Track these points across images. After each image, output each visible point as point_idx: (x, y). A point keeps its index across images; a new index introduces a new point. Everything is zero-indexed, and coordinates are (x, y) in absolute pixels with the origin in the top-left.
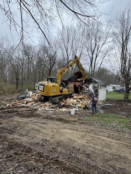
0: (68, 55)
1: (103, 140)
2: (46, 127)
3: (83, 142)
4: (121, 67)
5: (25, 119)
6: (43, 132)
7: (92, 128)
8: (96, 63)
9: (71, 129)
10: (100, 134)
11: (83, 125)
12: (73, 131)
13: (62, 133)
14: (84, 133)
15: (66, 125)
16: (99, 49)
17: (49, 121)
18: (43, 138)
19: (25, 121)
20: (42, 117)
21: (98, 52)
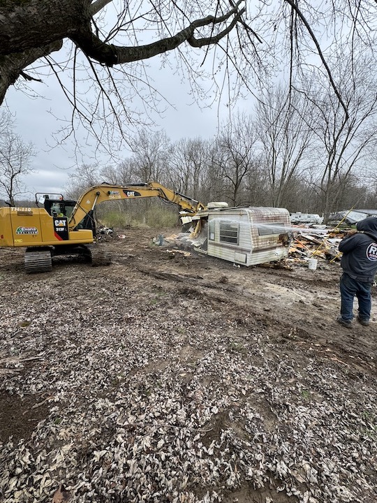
8: (340, 165)
21: (350, 136)
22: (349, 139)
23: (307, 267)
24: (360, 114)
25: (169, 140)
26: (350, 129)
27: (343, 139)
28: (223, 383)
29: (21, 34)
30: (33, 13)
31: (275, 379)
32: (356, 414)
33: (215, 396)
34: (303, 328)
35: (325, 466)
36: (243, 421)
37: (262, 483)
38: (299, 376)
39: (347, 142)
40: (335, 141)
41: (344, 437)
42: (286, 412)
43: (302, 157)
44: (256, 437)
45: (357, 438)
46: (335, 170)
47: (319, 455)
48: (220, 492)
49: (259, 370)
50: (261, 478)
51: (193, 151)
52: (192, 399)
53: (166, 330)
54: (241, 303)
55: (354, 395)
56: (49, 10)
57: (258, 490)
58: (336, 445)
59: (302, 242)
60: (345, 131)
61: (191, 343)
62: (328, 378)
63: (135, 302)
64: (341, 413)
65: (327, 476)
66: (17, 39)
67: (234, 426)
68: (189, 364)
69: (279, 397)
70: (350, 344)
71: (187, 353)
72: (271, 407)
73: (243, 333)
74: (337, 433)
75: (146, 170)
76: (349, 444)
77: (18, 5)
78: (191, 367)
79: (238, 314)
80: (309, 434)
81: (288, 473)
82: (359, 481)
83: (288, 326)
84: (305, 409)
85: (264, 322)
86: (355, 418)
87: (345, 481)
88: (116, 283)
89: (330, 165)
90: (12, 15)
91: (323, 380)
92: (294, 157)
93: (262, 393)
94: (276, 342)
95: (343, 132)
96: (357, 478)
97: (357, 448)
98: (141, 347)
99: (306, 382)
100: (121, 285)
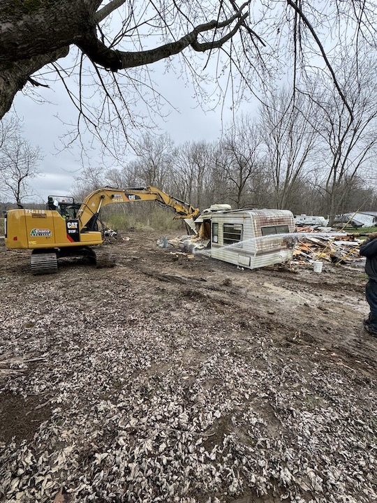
0: (278, 153)
8: (345, 167)
16: (359, 130)
21: (356, 137)
22: (354, 141)
23: (312, 269)
24: (366, 116)
25: (173, 143)
26: (355, 131)
27: (348, 140)
28: (226, 387)
29: (28, 41)
30: (40, 21)
31: (279, 384)
32: (364, 421)
33: (217, 400)
34: (308, 332)
35: (330, 474)
36: (246, 426)
37: (265, 490)
38: (304, 381)
39: (353, 143)
40: (340, 143)
41: (351, 445)
42: (290, 417)
43: (307, 159)
44: (259, 443)
45: (364, 446)
46: (340, 172)
47: (324, 462)
48: (222, 498)
49: (262, 374)
50: (264, 485)
51: (197, 154)
52: (194, 402)
53: (169, 332)
54: (244, 306)
55: (360, 401)
56: (55, 18)
57: (261, 497)
58: (342, 452)
59: (307, 245)
60: (351, 133)
61: (194, 346)
62: (334, 384)
63: (138, 304)
64: (347, 420)
65: (332, 484)
66: (25, 46)
67: (237, 431)
68: (191, 367)
69: (283, 401)
70: (356, 349)
71: (190, 355)
72: (274, 413)
73: (247, 336)
74: (343, 440)
75: (150, 174)
76: (356, 451)
77: (26, 13)
78: (194, 370)
79: (242, 317)
80: (314, 440)
81: (292, 481)
82: (366, 491)
83: (292, 329)
84: (309, 415)
85: (268, 325)
86: (362, 425)
87: (351, 490)
88: (120, 285)
89: (335, 167)
90: (21, 23)
91: (329, 386)
92: (299, 159)
93: (265, 398)
94: (280, 345)
95: (349, 134)
96: (364, 487)
97: (364, 456)
98: (143, 349)
99: (311, 387)
100: (124, 287)
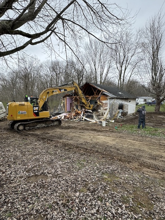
0: (96, 69)
1: (129, 142)
2: (84, 135)
3: (114, 143)
4: (151, 78)
5: (65, 130)
6: (83, 138)
7: (121, 134)
8: (125, 76)
9: (104, 136)
10: (127, 138)
11: (113, 133)
12: (106, 137)
13: (98, 138)
14: (114, 138)
15: (99, 133)
16: (129, 61)
17: (85, 131)
18: (84, 141)
19: (66, 131)
20: (78, 129)
21: (127, 64)
24: (130, 55)
39: (126, 67)
43: (109, 72)
60: (125, 62)
